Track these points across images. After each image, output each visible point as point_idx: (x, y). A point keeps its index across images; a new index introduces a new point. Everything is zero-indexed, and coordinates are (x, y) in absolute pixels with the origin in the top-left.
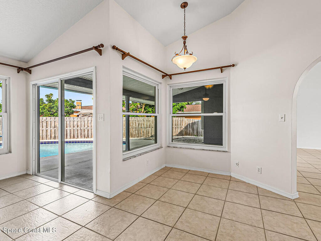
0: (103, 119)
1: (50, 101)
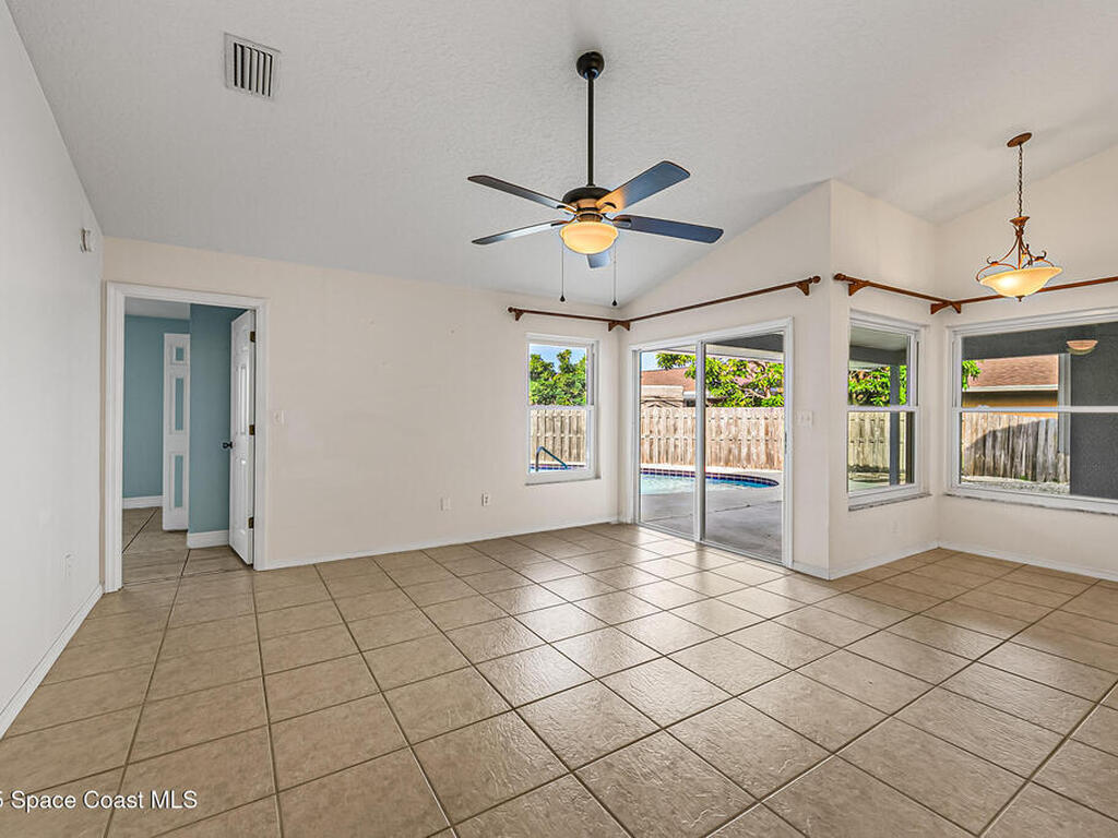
0: (810, 422)
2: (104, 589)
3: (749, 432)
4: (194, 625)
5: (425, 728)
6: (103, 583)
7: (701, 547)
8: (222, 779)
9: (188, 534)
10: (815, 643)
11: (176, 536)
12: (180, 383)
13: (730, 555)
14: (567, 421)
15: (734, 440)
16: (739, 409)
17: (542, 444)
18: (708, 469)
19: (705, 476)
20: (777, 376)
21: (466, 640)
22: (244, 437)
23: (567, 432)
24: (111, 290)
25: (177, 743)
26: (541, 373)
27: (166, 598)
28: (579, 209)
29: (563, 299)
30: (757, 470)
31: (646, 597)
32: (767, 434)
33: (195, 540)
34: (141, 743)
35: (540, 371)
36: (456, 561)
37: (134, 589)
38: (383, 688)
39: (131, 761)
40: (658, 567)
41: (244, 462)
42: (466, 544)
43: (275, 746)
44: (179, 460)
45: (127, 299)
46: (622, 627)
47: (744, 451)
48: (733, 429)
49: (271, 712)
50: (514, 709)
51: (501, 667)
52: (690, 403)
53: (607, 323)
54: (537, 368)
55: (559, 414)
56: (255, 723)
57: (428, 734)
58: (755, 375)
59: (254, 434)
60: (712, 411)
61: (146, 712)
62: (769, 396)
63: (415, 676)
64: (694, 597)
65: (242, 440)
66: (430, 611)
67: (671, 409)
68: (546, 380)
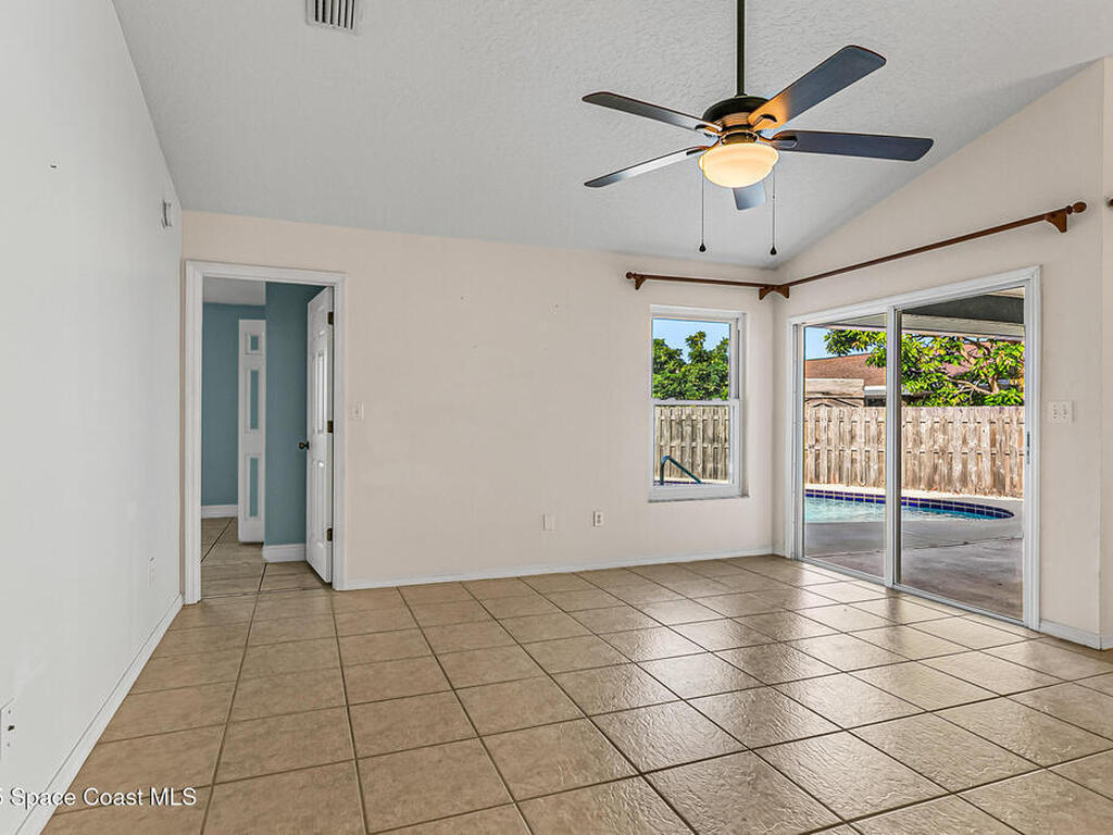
0: (1069, 415)
1: (700, 357)
2: (184, 599)
3: (965, 442)
4: (273, 645)
5: (533, 784)
6: (183, 593)
7: (894, 594)
8: (309, 812)
9: (265, 547)
10: (1080, 734)
11: (251, 549)
12: (255, 375)
13: (938, 607)
14: (700, 426)
15: (943, 452)
16: (949, 408)
17: (667, 453)
18: (905, 493)
19: (901, 502)
20: (1010, 362)
21: (578, 687)
22: (321, 435)
23: (699, 440)
24: (190, 268)
25: (262, 768)
26: (666, 362)
27: (245, 615)
28: (725, 128)
29: (703, 249)
30: (978, 496)
31: (815, 652)
32: (993, 444)
33: (271, 553)
34: (228, 764)
35: (664, 359)
36: (562, 593)
37: (212, 602)
38: (480, 732)
39: (217, 781)
40: (833, 617)
41: (321, 465)
42: (574, 574)
43: (364, 783)
44: (254, 462)
45: (206, 280)
46: (784, 688)
47: (957, 469)
48: (940, 437)
49: (358, 745)
50: (641, 774)
51: (623, 722)
52: (875, 402)
53: (758, 288)
54: (660, 357)
55: (689, 416)
56: (341, 755)
57: (537, 791)
58: (973, 361)
59: (332, 431)
60: (909, 412)
61: (230, 730)
62: (996, 390)
63: (517, 723)
64: (887, 658)
65: (319, 439)
66: (534, 649)
67: (846, 410)
68: (671, 372)
